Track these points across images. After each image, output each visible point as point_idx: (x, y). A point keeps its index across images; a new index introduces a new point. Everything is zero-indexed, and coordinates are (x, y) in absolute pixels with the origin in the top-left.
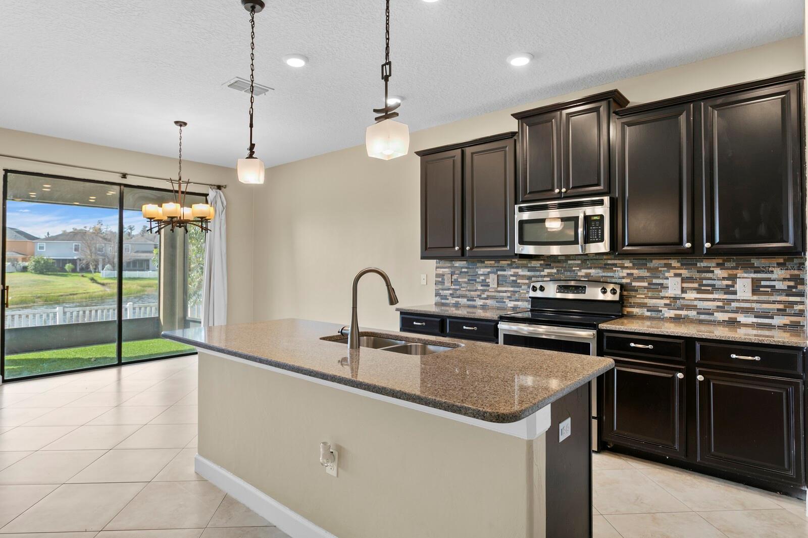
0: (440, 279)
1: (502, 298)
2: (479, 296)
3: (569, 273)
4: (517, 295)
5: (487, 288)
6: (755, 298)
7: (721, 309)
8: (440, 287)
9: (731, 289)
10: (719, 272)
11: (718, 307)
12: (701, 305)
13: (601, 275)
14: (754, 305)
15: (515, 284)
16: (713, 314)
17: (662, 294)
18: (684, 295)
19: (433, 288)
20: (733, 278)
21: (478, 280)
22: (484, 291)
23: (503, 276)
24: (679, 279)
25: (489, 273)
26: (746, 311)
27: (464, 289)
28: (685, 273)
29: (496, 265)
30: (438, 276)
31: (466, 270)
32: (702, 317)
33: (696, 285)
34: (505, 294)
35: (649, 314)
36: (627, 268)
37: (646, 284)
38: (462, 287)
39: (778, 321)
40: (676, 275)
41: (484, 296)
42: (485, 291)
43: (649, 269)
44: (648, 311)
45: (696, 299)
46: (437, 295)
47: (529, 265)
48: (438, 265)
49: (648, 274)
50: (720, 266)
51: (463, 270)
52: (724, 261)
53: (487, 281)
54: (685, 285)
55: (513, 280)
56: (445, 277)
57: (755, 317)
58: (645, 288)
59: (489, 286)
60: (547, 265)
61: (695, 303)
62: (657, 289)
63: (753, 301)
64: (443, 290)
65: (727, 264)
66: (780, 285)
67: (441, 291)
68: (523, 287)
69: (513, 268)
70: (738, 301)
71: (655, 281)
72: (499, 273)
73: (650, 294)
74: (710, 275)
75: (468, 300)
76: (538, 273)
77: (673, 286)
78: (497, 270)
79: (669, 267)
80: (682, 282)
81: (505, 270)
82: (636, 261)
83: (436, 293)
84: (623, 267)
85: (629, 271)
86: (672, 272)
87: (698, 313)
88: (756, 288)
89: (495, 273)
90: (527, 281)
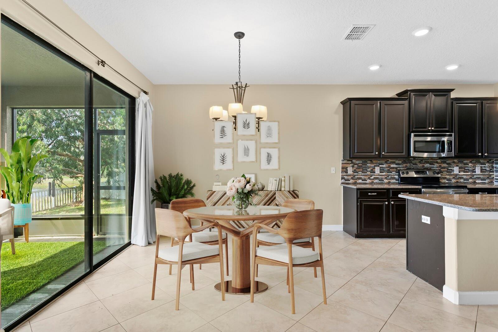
0: (345, 170)
1: (382, 179)
2: (369, 178)
3: (415, 166)
4: (390, 177)
5: (374, 174)
6: (481, 173)
7: (471, 178)
8: (345, 174)
9: (474, 171)
10: (470, 164)
11: (470, 177)
12: (465, 177)
13: (429, 166)
14: (481, 176)
15: (389, 171)
16: (469, 180)
17: (452, 173)
18: (459, 174)
19: (340, 175)
20: (475, 167)
21: (368, 170)
22: (371, 176)
23: (382, 167)
24: (458, 167)
25: (375, 166)
26: (479, 178)
27: (360, 175)
28: (460, 165)
29: (379, 162)
30: (343, 168)
31: (361, 165)
32: (465, 181)
33: (463, 170)
34: (383, 177)
35: (447, 182)
36: (439, 163)
37: (446, 170)
38: (359, 174)
39: (487, 181)
40: (457, 166)
41: (372, 178)
42: (373, 175)
43: (448, 164)
44: (447, 180)
45: (463, 175)
46: (342, 178)
47: (396, 162)
48: (343, 162)
49: (447, 166)
50: (471, 162)
51: (359, 165)
52: (472, 160)
53: (374, 170)
54: (460, 170)
55: (388, 170)
56: (348, 169)
57: (481, 180)
58: (446, 171)
59: (375, 173)
60: (405, 162)
61: (463, 176)
62: (450, 171)
63: (481, 175)
64: (346, 175)
65: (473, 162)
66: (488, 169)
67: (345, 177)
68: (393, 173)
69: (388, 163)
70: (476, 175)
71: (449, 168)
72: (380, 166)
73: (448, 174)
74: (467, 166)
75: (362, 181)
76: (400, 166)
77: (456, 170)
78: (379, 165)
79: (454, 162)
80: (459, 168)
81: (383, 165)
82: (442, 161)
83: (341, 178)
84: (437, 163)
85: (440, 165)
86: (455, 165)
87: (464, 180)
88: (482, 171)
89: (379, 166)
90: (396, 170)
